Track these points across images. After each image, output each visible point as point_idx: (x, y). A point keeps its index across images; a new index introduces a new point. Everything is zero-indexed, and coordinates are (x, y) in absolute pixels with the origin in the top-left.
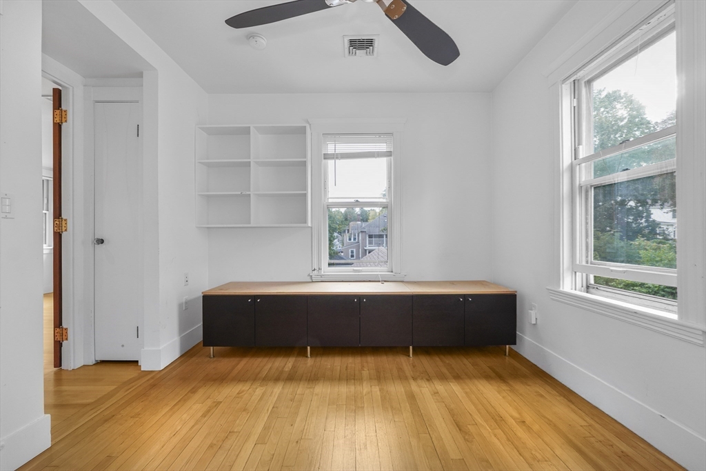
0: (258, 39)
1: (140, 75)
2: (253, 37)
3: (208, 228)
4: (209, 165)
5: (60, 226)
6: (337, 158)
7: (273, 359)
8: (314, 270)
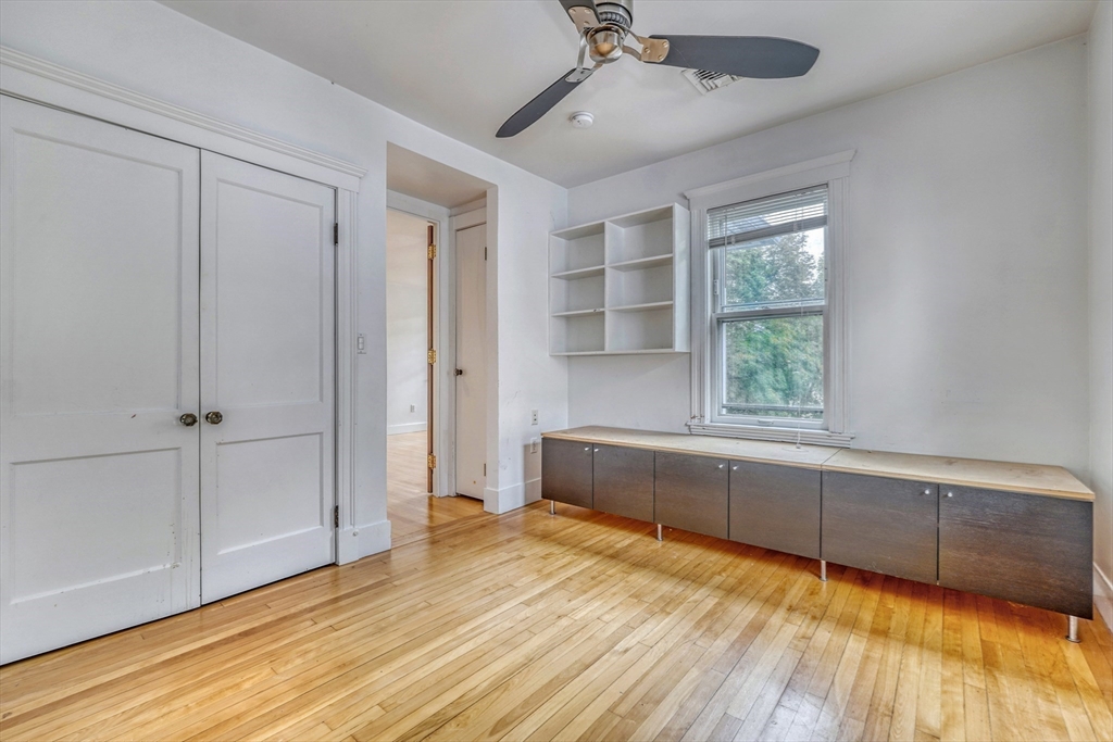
0: (580, 118)
1: (484, 195)
2: (574, 118)
3: (568, 356)
4: (569, 278)
5: (432, 358)
6: (729, 243)
7: (614, 530)
8: (694, 417)
